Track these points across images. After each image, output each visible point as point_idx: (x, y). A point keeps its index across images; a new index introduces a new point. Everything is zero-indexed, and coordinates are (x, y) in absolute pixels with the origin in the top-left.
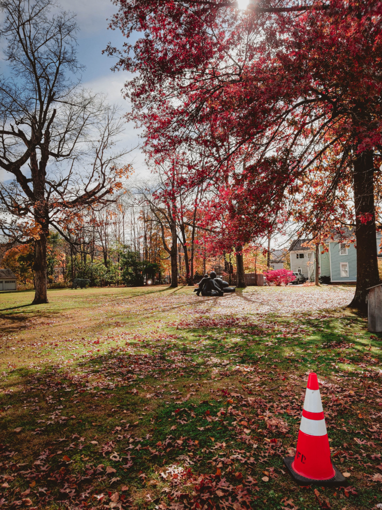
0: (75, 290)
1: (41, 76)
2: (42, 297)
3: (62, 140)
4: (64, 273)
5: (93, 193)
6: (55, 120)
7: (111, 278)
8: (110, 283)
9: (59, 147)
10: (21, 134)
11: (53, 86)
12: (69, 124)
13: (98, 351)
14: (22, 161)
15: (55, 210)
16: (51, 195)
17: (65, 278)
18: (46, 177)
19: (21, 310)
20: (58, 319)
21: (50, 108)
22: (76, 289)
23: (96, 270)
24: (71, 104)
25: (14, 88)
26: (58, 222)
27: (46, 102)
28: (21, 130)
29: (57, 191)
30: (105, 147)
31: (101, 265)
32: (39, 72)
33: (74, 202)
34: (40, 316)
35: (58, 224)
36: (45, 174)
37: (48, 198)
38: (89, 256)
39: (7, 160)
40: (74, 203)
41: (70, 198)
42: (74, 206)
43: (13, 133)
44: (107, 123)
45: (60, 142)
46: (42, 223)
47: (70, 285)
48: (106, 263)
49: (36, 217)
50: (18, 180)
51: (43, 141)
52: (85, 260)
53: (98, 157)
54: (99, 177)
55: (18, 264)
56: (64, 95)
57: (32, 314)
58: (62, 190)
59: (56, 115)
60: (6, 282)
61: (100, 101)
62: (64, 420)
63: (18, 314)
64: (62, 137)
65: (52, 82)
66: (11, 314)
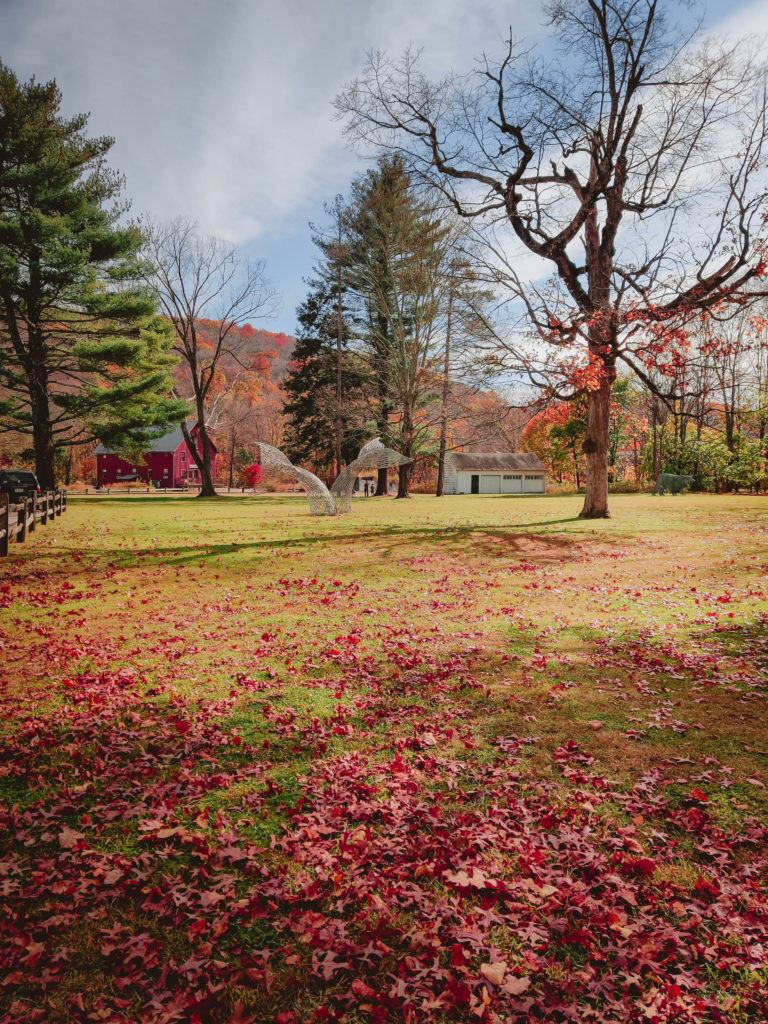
0: (662, 497)
1: (616, 39)
2: (598, 506)
3: (652, 170)
4: (636, 462)
5: (718, 279)
6: (638, 130)
7: (742, 474)
8: (739, 486)
9: (645, 188)
10: (570, 177)
11: (640, 53)
12: (669, 130)
13: (731, 615)
14: (570, 233)
15: (632, 326)
16: (624, 297)
17: (638, 473)
18: (614, 258)
19: (561, 527)
20: (635, 550)
21: (629, 105)
22: (661, 494)
23: (707, 456)
24: (677, 84)
25: (560, 80)
26: (636, 353)
27: (623, 94)
28: (570, 167)
29: (636, 287)
30: (753, 166)
31: (718, 444)
32: (611, 31)
33: (674, 305)
34: (597, 541)
35: (636, 355)
36: (612, 253)
37: (617, 303)
38: (692, 426)
39: (543, 235)
40: (672, 309)
41: (663, 297)
42: (673, 314)
43: (556, 178)
44: (761, 108)
45: (648, 176)
46: (603, 356)
47: (649, 488)
48: (731, 441)
49: (592, 344)
50: (561, 273)
51: (611, 184)
52: (683, 434)
53: (733, 193)
54: (734, 241)
55: (548, 445)
56: (661, 67)
57: (581, 537)
58: (646, 284)
59: (642, 117)
60: (528, 477)
61: (746, 57)
62: (680, 727)
63: (556, 535)
64: (653, 163)
65: (638, 44)
66: (543, 532)
